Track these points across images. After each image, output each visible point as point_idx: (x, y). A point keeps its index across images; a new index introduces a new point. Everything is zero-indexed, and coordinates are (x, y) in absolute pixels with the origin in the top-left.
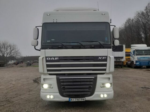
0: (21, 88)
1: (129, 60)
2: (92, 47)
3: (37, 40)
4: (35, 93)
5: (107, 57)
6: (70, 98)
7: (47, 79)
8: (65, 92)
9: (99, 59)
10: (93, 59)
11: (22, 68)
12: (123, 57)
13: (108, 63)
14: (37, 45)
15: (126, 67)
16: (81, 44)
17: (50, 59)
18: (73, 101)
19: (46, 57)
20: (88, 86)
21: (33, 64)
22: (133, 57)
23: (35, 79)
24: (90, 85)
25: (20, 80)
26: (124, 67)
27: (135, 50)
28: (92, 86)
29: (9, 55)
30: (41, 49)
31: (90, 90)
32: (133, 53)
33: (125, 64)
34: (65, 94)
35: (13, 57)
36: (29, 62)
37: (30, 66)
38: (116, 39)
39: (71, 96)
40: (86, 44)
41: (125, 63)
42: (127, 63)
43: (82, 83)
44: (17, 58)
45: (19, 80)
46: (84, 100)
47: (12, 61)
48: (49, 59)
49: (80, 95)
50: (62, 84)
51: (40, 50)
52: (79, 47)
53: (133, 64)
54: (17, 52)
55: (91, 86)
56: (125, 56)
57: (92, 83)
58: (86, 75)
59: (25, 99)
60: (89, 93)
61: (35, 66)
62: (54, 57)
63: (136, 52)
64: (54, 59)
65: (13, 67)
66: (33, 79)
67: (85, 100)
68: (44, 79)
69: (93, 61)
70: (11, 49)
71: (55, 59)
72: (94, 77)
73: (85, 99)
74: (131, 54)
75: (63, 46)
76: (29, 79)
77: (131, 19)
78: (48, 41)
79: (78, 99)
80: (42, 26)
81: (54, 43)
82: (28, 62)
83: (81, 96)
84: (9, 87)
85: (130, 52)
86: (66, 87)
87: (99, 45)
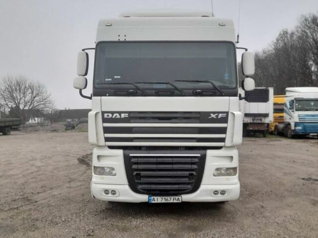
0: (52, 174)
1: (281, 121)
2: (196, 92)
3: (85, 77)
4: (81, 185)
5: (227, 113)
6: (151, 197)
7: (104, 156)
8: (141, 184)
9: (210, 117)
10: (199, 118)
11: (55, 134)
12: (268, 114)
13: (229, 125)
14: (85, 87)
15: (274, 134)
16: (173, 86)
17: (110, 115)
18: (156, 202)
19: (103, 113)
20: (188, 173)
21: (79, 125)
22: (289, 115)
23: (81, 158)
24: (193, 170)
25: (51, 158)
26: (270, 136)
27: (295, 99)
28: (196, 173)
29: (30, 106)
30: (94, 96)
31: (191, 181)
32: (290, 106)
33: (273, 128)
34: (140, 187)
35: (38, 110)
36: (70, 122)
37: (71, 129)
38: (247, 77)
39: (152, 192)
40: (184, 87)
41: (273, 126)
42: (276, 127)
43: (175, 166)
44: (45, 113)
45: (49, 158)
46: (178, 201)
47: (36, 119)
48: (108, 116)
49: (171, 190)
50: (134, 167)
51: (90, 98)
52: (171, 92)
53: (290, 128)
54: (46, 101)
55: (194, 173)
56: (272, 111)
57: (195, 167)
58: (183, 150)
59: (60, 196)
60: (189, 186)
61: (82, 130)
62: (120, 113)
63: (297, 104)
64: (118, 116)
65: (36, 132)
66: (79, 157)
67: (180, 201)
68: (99, 157)
69: (198, 121)
70: (32, 93)
71: (120, 116)
72: (199, 155)
73: (180, 198)
74: (285, 108)
75: (138, 91)
76: (69, 156)
77: (290, 32)
78: (106, 80)
79: (166, 198)
80: (96, 49)
81: (119, 84)
82: (68, 122)
83: (172, 192)
84: (30, 171)
85: (283, 102)
86: (142, 173)
87: (212, 90)
